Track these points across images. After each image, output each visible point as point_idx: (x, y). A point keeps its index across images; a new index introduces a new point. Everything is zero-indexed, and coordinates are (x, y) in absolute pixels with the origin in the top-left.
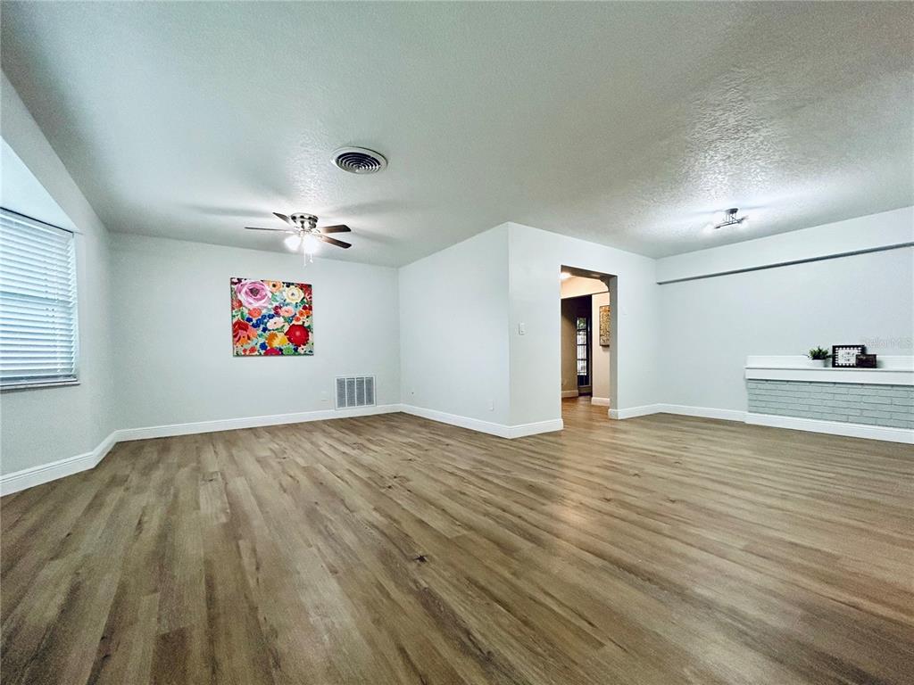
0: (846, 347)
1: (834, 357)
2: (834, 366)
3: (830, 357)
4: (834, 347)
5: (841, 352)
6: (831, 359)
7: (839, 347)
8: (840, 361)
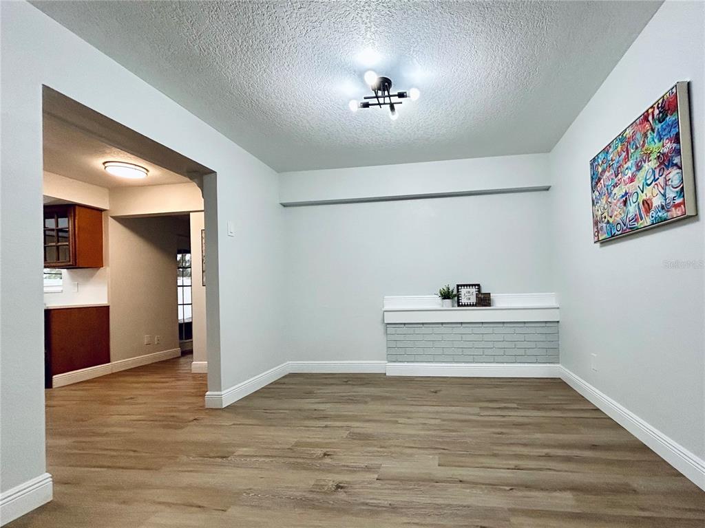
0: (467, 285)
1: (458, 296)
2: (459, 306)
3: (455, 296)
4: (458, 286)
5: (463, 291)
6: (456, 298)
7: (461, 285)
8: (464, 300)
